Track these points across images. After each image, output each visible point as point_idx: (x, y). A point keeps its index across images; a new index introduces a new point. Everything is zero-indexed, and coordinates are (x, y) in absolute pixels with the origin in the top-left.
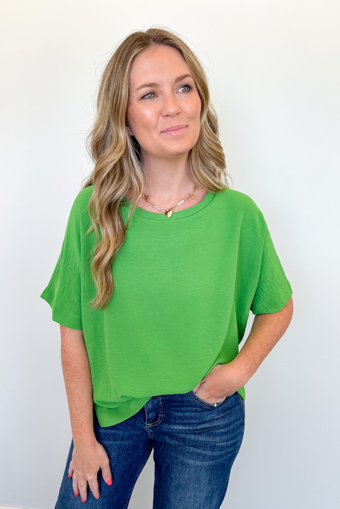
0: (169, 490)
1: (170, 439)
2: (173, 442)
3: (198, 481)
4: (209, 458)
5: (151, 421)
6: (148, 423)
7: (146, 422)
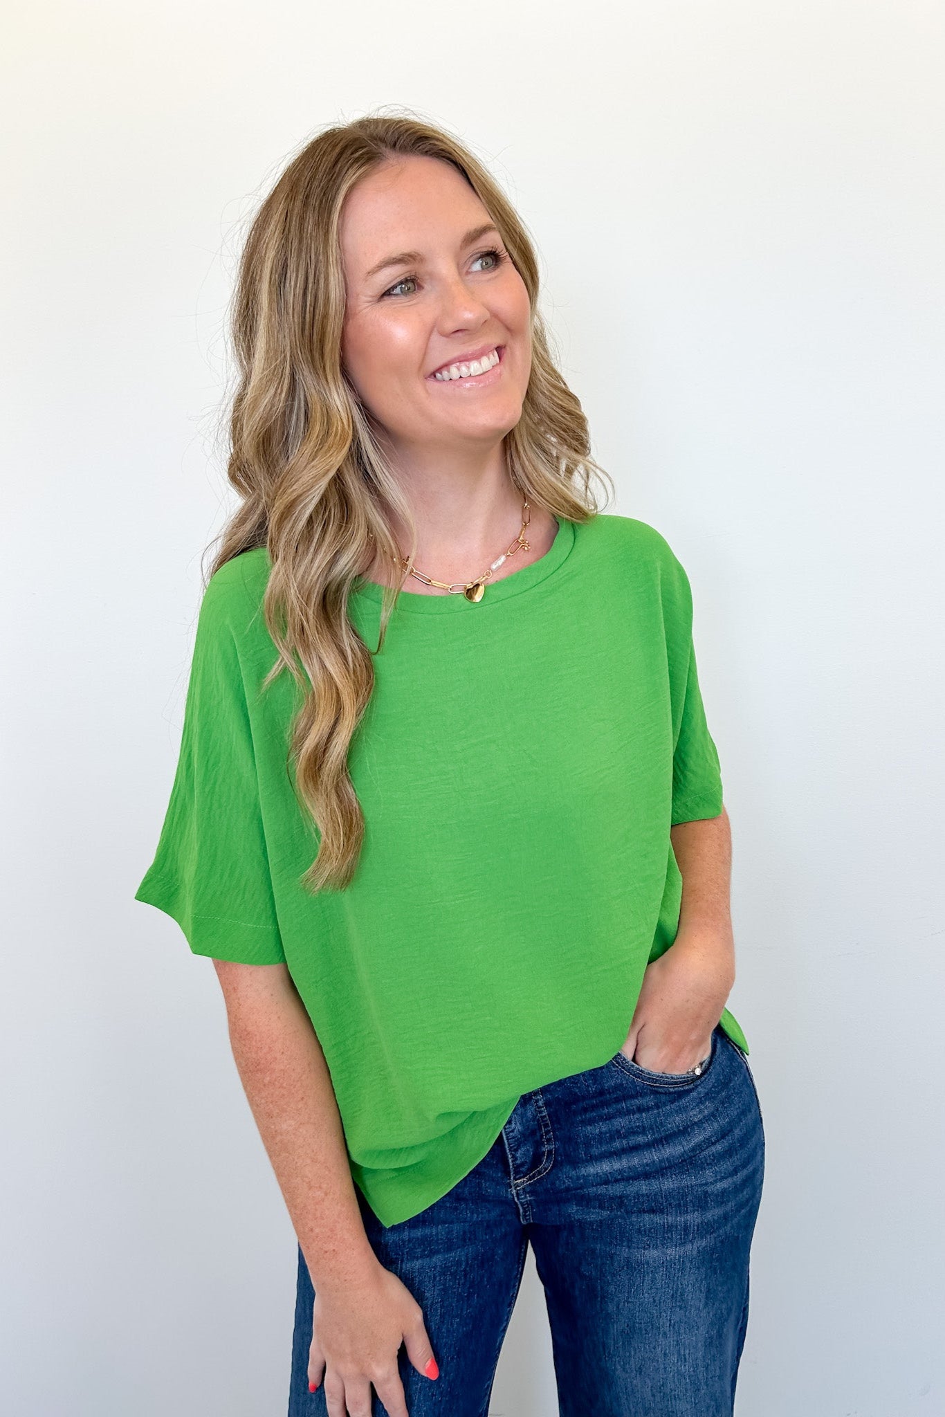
0: (607, 1352)
1: (584, 1209)
2: (594, 1215)
3: (679, 1301)
4: (698, 1231)
5: (523, 1169)
6: (517, 1177)
7: (512, 1178)
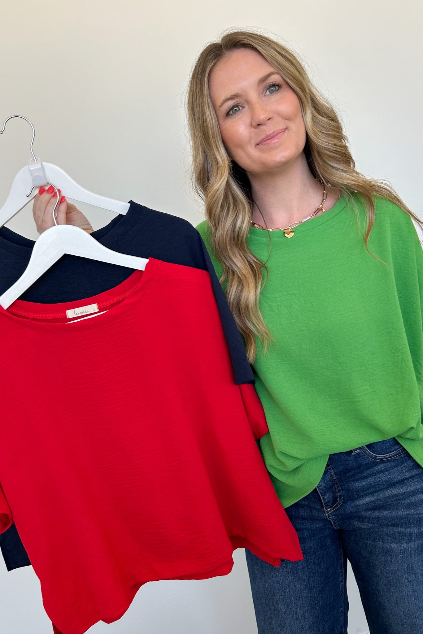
0: (379, 593)
1: (360, 523)
2: (365, 525)
3: (411, 570)
4: (417, 536)
5: (329, 504)
6: (327, 508)
7: (325, 508)
